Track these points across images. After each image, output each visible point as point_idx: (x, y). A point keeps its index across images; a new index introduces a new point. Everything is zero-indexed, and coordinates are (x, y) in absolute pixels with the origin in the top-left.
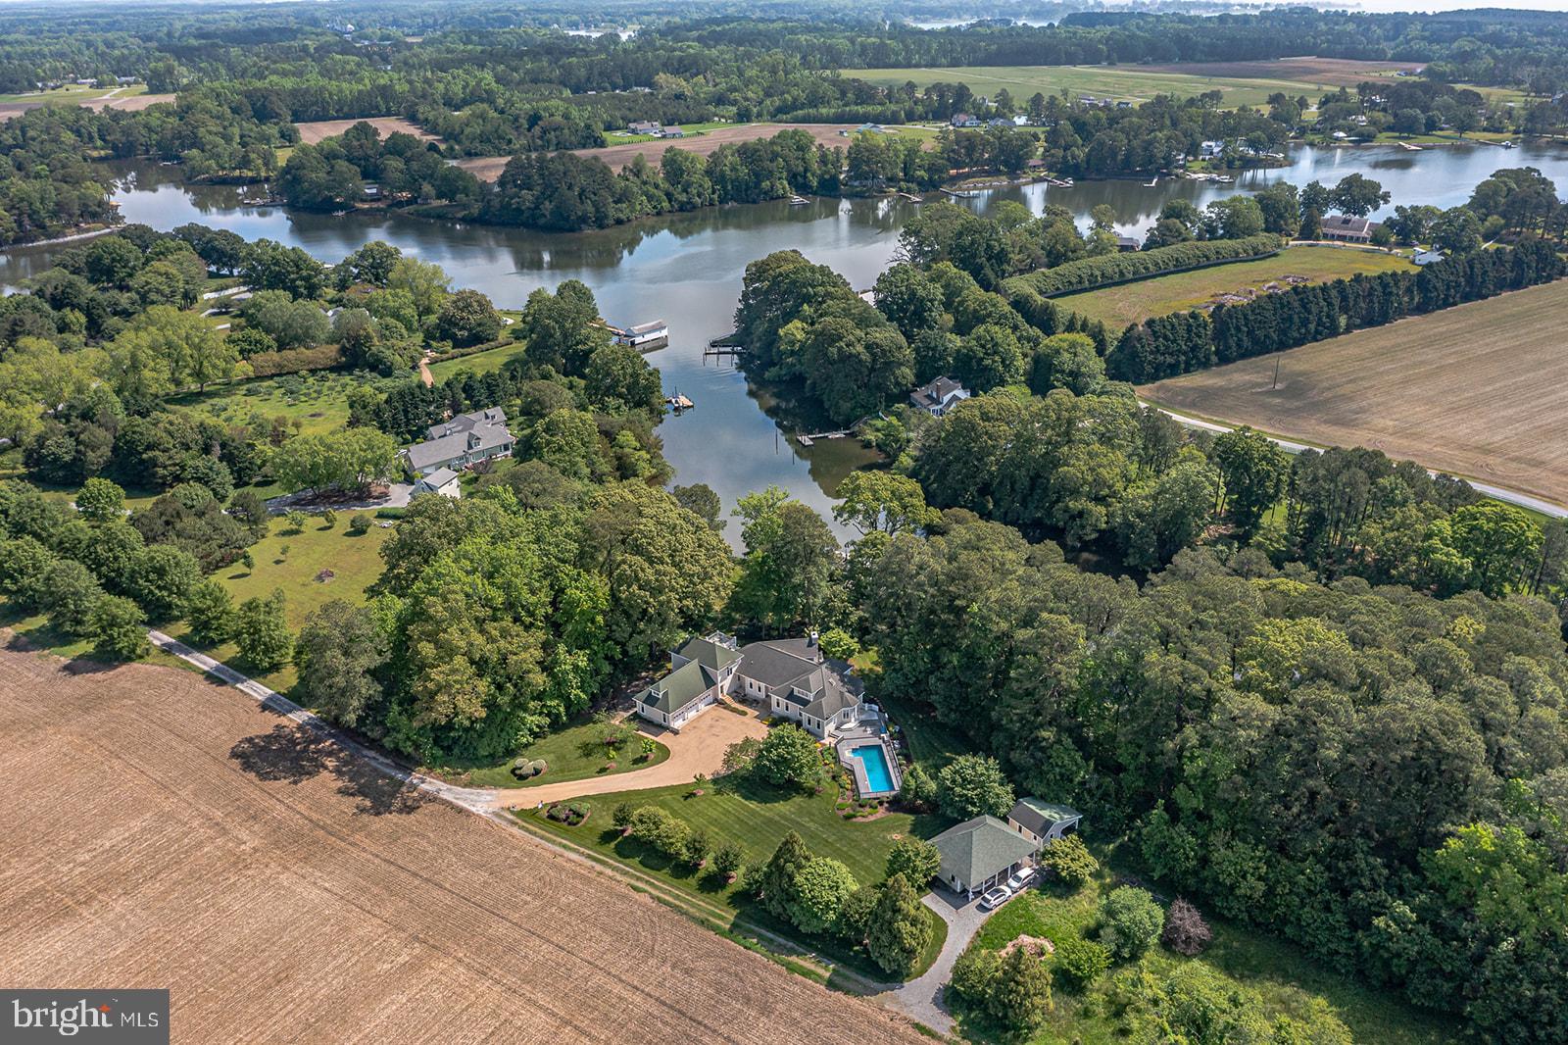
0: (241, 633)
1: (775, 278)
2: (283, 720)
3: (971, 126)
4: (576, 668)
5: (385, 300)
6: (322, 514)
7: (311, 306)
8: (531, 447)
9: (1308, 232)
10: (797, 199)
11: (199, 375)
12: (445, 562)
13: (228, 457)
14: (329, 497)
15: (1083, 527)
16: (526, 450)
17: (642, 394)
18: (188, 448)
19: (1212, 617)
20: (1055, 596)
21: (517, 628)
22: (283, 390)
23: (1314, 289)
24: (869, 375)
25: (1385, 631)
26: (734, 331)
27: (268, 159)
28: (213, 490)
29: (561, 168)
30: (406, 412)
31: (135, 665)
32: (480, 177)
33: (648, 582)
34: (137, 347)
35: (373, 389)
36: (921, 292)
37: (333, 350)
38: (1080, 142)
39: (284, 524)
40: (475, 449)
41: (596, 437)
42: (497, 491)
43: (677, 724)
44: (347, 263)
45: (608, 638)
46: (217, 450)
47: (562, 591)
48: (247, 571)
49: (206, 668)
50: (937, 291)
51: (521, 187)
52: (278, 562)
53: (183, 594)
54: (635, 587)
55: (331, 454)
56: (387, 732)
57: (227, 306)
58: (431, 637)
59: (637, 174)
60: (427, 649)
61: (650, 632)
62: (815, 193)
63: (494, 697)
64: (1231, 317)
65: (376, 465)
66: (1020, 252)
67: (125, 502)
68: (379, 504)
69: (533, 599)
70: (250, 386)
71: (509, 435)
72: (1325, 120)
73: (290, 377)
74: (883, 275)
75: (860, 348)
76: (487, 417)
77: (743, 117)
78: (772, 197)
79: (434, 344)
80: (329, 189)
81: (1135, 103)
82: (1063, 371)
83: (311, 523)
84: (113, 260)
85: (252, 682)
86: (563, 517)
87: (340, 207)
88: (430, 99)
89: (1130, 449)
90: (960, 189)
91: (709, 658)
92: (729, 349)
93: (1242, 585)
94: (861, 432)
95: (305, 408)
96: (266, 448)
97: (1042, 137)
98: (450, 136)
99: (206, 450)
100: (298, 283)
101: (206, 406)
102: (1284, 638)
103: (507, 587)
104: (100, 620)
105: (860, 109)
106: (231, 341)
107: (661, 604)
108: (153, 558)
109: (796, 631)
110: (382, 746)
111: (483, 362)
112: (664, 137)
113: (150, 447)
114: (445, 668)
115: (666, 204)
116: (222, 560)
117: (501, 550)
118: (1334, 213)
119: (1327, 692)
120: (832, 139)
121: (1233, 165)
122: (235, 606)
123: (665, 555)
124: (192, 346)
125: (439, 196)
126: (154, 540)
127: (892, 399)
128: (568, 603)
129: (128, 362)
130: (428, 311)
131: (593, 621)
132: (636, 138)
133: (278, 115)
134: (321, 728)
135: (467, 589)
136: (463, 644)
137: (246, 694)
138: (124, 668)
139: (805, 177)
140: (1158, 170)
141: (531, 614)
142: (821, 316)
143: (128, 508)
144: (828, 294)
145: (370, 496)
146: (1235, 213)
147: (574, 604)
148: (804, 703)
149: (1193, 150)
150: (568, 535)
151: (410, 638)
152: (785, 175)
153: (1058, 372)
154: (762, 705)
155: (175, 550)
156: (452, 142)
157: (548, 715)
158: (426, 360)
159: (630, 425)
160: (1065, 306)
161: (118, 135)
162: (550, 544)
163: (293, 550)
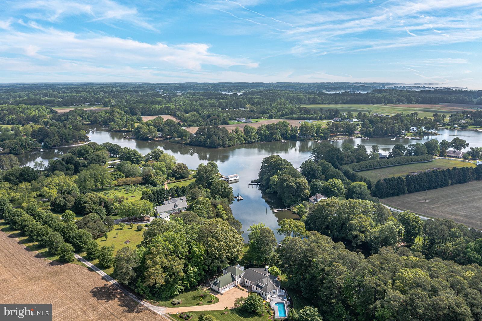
0: (100, 256)
1: (271, 163)
2: (108, 283)
3: (339, 121)
4: (194, 272)
5: (157, 165)
6: (129, 225)
7: (136, 166)
8: (191, 208)
9: (442, 155)
10: (283, 141)
11: (102, 184)
12: (159, 238)
13: (106, 207)
14: (132, 220)
15: (357, 240)
16: (190, 208)
17: (227, 195)
18: (95, 203)
19: (386, 266)
20: (339, 258)
21: (177, 259)
22: (125, 189)
23: (440, 171)
24: (296, 192)
25: (442, 274)
26: (258, 178)
27: (132, 126)
28: (100, 216)
29: (214, 130)
30: (158, 196)
31: (70, 264)
32: (191, 132)
33: (217, 247)
34: (86, 175)
35: (149, 189)
36: (314, 168)
37: (140, 179)
38: (371, 126)
39: (118, 227)
40: (176, 208)
41: (210, 206)
42: (178, 219)
43: (222, 292)
44: (149, 154)
45: (204, 264)
46: (103, 205)
47: (192, 248)
48: (105, 239)
49: (89, 266)
50: (320, 168)
51: (202, 135)
52: (115, 237)
53: (86, 244)
54: (213, 248)
55: (134, 207)
56: (136, 288)
57: (114, 165)
58: (151, 259)
59: (236, 133)
60: (150, 262)
61: (217, 263)
62: (289, 139)
63: (168, 279)
64: (412, 179)
65: (147, 211)
66: (348, 157)
67: (75, 218)
68: (146, 222)
69: (183, 250)
70: (116, 188)
71: (186, 205)
72: (452, 122)
73: (127, 186)
74: (303, 163)
75: (293, 184)
76: (181, 199)
77: (270, 117)
78: (276, 140)
79: (170, 178)
80: (148, 134)
81: (391, 115)
82: (357, 193)
83: (126, 227)
84: (85, 151)
85: (101, 271)
86: (195, 227)
87: (150, 139)
88: (180, 110)
89: (373, 217)
90: (333, 139)
91: (234, 273)
92: (256, 183)
93: (397, 257)
94: (293, 209)
95: (131, 195)
96: (117, 205)
97: (360, 124)
98: (185, 121)
99: (100, 204)
100: (134, 159)
101: (103, 193)
102: (408, 274)
103: (175, 246)
104: (62, 249)
105: (306, 116)
106: (112, 175)
107: (220, 254)
108: (79, 233)
109: (263, 266)
110: (135, 292)
111: (182, 184)
112: (246, 122)
113: (85, 203)
114: (154, 268)
115: (244, 141)
116: (99, 235)
117: (175, 235)
118: (451, 149)
119: (420, 291)
120: (295, 124)
121: (421, 135)
122: (99, 248)
123: (223, 239)
124: (101, 175)
125: (178, 137)
126: (81, 228)
127: (303, 199)
128: (193, 252)
129: (83, 179)
130: (170, 169)
131: (200, 258)
132: (238, 123)
133: (137, 114)
134: (118, 286)
135: (163, 245)
136: (160, 261)
137: (99, 274)
138: (66, 264)
139: (286, 135)
140: (396, 135)
141: (182, 255)
142: (283, 174)
143: (76, 220)
144: (286, 168)
145: (144, 220)
146: (417, 148)
147: (194, 252)
148: (261, 287)
149: (408, 129)
150: (195, 232)
151: (146, 259)
152: (280, 134)
153: (355, 193)
154: (249, 288)
155: (86, 231)
156: (185, 122)
157: (184, 286)
158: (167, 183)
159: (221, 203)
160: (360, 174)
161: (93, 118)
162: (189, 234)
163: (119, 234)
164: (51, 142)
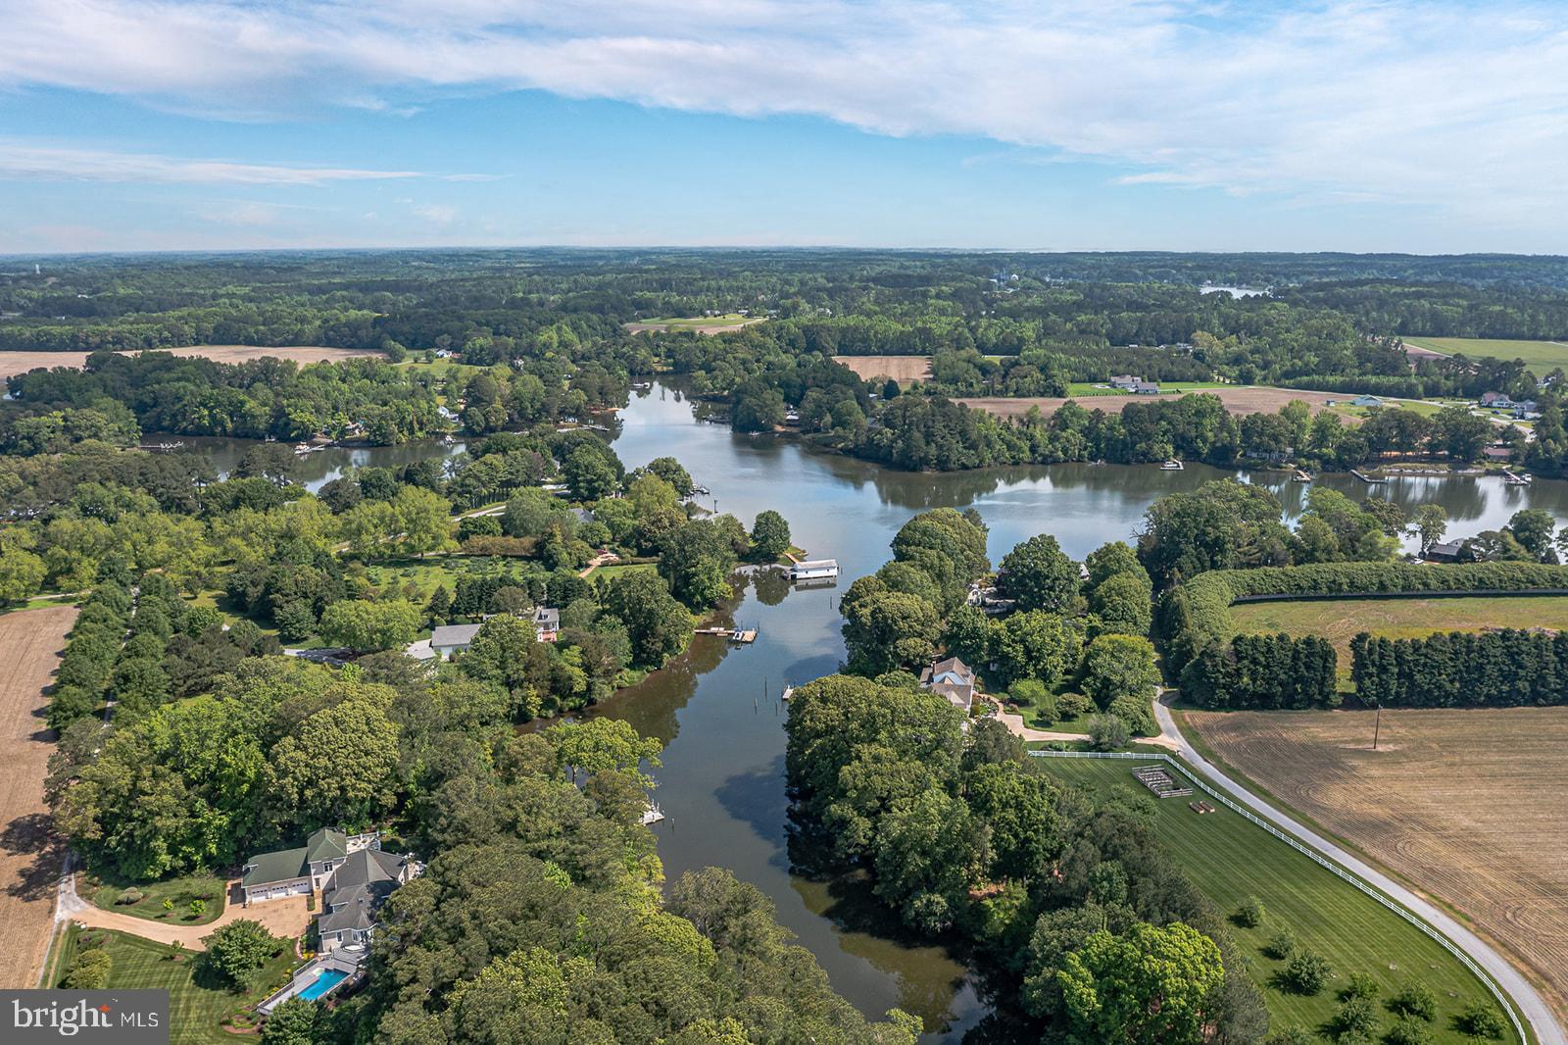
10: (1172, 464)
43: (255, 899)
77: (1243, 379)
78: (1150, 460)
79: (622, 550)
90: (1379, 472)
112: (1136, 392)
125: (833, 428)
131: (240, 788)
148: (328, 912)
152: (1168, 438)
158: (597, 563)
164: (480, 418)
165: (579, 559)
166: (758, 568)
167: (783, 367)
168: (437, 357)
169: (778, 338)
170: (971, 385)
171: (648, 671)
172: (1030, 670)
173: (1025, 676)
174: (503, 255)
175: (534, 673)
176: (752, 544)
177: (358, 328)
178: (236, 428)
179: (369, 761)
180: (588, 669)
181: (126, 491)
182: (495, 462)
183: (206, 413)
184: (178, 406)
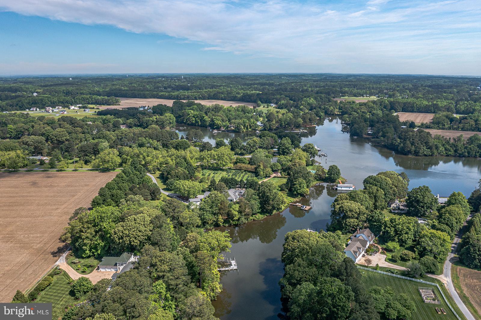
43: (102, 270)
106: (237, 159)
164: (268, 126)
165: (266, 175)
166: (329, 184)
167: (378, 115)
168: (271, 106)
169: (381, 105)
170: (444, 125)
171: (266, 216)
172: (396, 238)
173: (393, 240)
174: (311, 75)
175: (222, 211)
176: (327, 176)
177: (251, 96)
178: (201, 124)
179: (140, 234)
180: (240, 212)
181: (151, 141)
182: (256, 140)
183: (194, 119)
184: (188, 117)
